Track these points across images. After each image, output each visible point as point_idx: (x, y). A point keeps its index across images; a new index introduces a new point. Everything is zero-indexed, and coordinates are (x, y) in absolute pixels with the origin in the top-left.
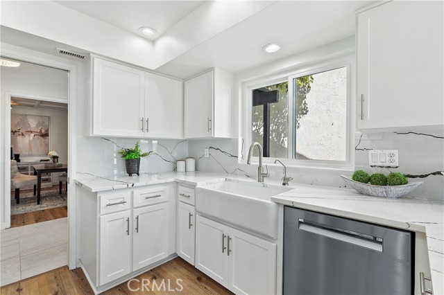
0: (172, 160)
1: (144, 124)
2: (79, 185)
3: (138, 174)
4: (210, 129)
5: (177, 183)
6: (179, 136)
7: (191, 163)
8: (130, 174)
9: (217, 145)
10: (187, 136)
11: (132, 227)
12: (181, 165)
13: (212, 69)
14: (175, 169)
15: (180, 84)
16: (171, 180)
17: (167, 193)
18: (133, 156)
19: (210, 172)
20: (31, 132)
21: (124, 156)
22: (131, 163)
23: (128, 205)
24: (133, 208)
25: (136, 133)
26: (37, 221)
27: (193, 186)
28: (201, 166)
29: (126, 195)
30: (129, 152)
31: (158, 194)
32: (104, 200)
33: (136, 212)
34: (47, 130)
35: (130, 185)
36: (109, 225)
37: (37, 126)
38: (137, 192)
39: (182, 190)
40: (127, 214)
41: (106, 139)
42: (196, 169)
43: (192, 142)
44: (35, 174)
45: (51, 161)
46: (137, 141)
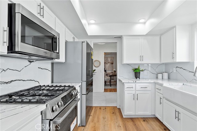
0: (156, 73)
1: (141, 58)
2: (120, 80)
3: (139, 78)
4: (173, 58)
5: (155, 83)
6: (158, 62)
7: (166, 75)
8: (136, 78)
10: (163, 62)
11: (136, 97)
12: (160, 76)
13: (175, 27)
14: (157, 78)
15: (158, 38)
16: (152, 81)
17: (150, 87)
18: (137, 71)
19: (176, 80)
20: (109, 63)
21: (134, 71)
22: (137, 74)
23: (134, 89)
24: (136, 90)
25: (138, 62)
26: (110, 92)
27: (161, 85)
28: (171, 77)
29: (133, 85)
30: (136, 69)
31: (146, 87)
32: (126, 85)
33: (137, 92)
34: (113, 62)
35: (135, 82)
36: (128, 95)
37: (110, 60)
38: (137, 85)
39: (157, 86)
40: (134, 92)
41: (128, 64)
42: (169, 78)
43: (166, 64)
44: (110, 77)
45: (114, 73)
46: (139, 65)
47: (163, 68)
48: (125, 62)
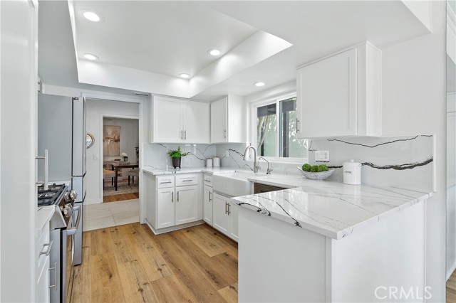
0: (204, 158)
1: (183, 134)
2: (144, 172)
3: (180, 168)
4: (225, 137)
5: (203, 173)
6: (207, 142)
7: (217, 161)
8: (175, 167)
9: (233, 148)
10: (213, 142)
11: (175, 198)
12: (209, 162)
13: (226, 96)
14: (206, 166)
15: (207, 106)
16: (200, 171)
17: (196, 179)
18: (177, 155)
19: (229, 167)
20: (109, 139)
21: (171, 155)
22: (176, 160)
23: (172, 184)
24: (175, 186)
25: (178, 140)
26: (117, 200)
27: (211, 174)
28: (224, 163)
29: (171, 178)
30: (174, 153)
31: (191, 179)
32: (160, 180)
33: (178, 189)
34: (119, 137)
35: (173, 173)
36: (162, 195)
37: (113, 134)
38: (178, 177)
39: (206, 177)
40: (172, 190)
41: (161, 144)
42: (221, 166)
43: (218, 146)
46: (179, 145)
47: (213, 151)
48: (157, 139)
